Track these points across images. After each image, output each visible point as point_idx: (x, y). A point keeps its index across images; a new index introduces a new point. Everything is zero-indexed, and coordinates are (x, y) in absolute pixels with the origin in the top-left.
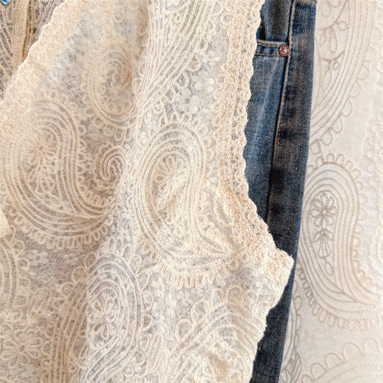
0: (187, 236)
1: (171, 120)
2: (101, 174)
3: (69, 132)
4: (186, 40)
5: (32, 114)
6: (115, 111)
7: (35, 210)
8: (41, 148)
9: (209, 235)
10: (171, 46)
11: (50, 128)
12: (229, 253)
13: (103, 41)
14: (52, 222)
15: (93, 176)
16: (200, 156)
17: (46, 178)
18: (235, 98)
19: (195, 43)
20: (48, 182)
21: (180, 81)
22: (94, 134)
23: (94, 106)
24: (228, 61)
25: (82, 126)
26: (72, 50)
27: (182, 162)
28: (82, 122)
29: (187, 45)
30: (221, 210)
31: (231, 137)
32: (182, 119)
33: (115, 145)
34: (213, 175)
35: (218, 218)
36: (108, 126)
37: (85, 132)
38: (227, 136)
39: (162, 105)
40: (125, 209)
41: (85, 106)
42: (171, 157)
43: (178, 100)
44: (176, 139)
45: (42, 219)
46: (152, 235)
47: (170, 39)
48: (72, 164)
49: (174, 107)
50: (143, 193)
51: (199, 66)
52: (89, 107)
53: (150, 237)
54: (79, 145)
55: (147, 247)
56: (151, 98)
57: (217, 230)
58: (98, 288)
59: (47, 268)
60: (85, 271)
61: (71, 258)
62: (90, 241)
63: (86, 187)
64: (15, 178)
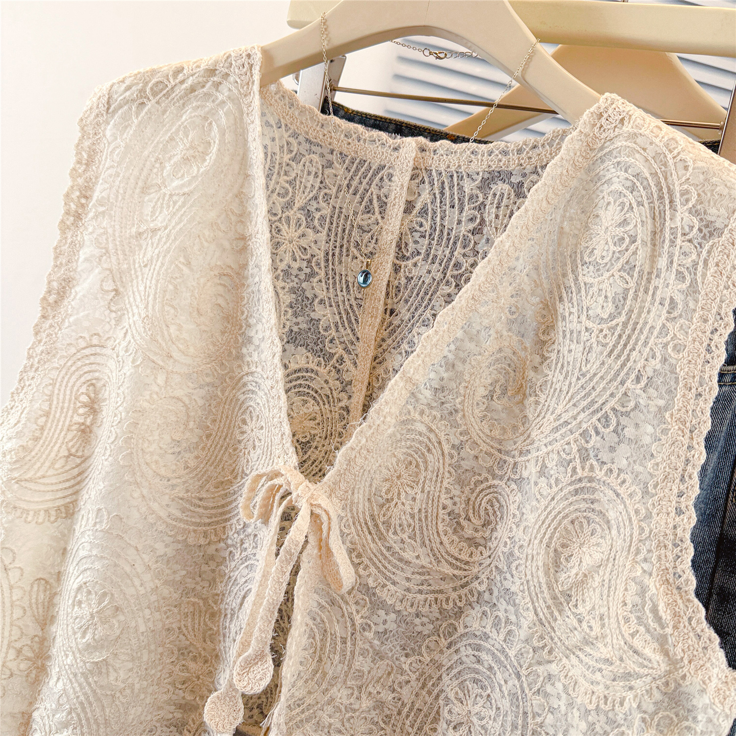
0: (604, 636)
1: (587, 470)
2: (471, 515)
3: (436, 458)
4: (616, 368)
5: (394, 434)
6: (496, 433)
7: (386, 558)
8: (399, 477)
9: (637, 643)
10: (592, 372)
11: (413, 453)
12: (663, 670)
13: (490, 345)
14: (405, 575)
15: (460, 516)
16: (628, 529)
17: (403, 517)
18: (683, 458)
19: (627, 374)
20: (405, 522)
21: (603, 420)
22: (466, 462)
23: (470, 426)
24: (676, 408)
25: (452, 451)
26: (451, 356)
27: (599, 530)
28: (453, 446)
29: (617, 374)
30: (655, 610)
31: (674, 511)
32: (603, 472)
33: (493, 479)
34: (645, 560)
35: (650, 620)
36: (486, 453)
37: (456, 459)
38: (670, 509)
39: (575, 448)
40: (508, 576)
41: (458, 426)
42: (583, 520)
43: (598, 445)
44: (592, 497)
45: (394, 570)
46: (549, 623)
47: (592, 361)
48: (436, 501)
49: (592, 454)
50: (540, 564)
51: (632, 404)
52: (464, 428)
53: (547, 625)
54: (447, 475)
55: (542, 638)
56: (557, 435)
57: (648, 637)
58: (459, 673)
59: (394, 636)
60: (441, 645)
61: (423, 625)
62: (451, 604)
63: (450, 531)
64: (364, 513)
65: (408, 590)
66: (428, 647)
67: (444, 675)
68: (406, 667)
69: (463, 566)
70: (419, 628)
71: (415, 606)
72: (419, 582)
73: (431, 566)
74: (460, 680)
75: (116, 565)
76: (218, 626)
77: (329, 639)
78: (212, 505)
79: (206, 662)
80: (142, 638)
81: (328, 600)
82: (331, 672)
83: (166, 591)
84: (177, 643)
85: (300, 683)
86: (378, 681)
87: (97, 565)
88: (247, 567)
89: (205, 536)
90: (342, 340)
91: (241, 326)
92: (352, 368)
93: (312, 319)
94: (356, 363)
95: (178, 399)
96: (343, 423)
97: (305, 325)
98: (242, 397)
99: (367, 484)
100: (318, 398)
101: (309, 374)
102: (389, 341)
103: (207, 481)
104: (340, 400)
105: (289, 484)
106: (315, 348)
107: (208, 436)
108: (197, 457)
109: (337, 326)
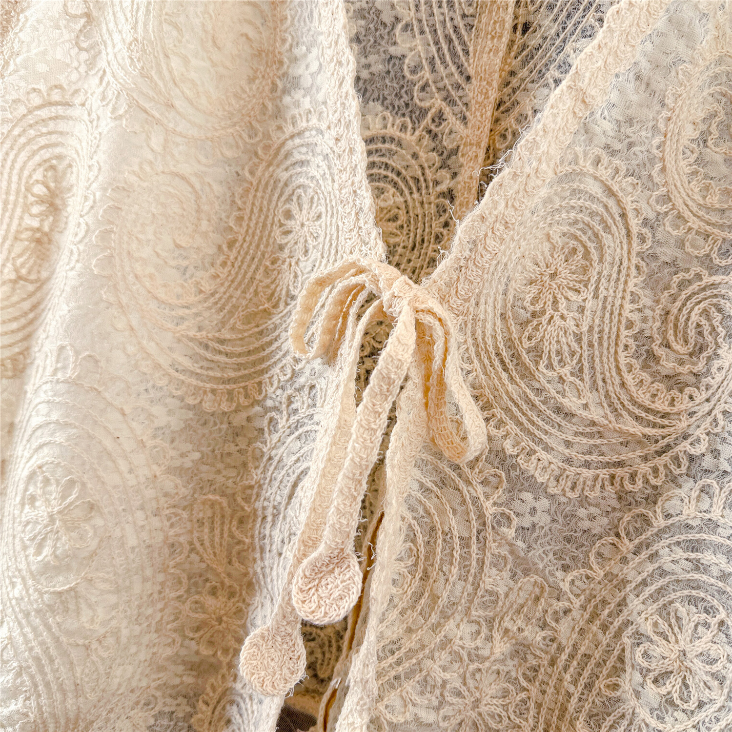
2: (671, 338)
3: (618, 241)
5: (548, 200)
6: (714, 200)
7: (533, 407)
8: (553, 276)
11: (579, 233)
14: (564, 436)
15: (653, 341)
17: (564, 340)
20: (565, 348)
22: (664, 249)
23: (673, 187)
25: (645, 230)
26: (644, 65)
28: (646, 223)
33: (711, 274)
36: (698, 233)
37: (649, 243)
41: (652, 187)
45: (547, 427)
48: (616, 313)
52: (662, 190)
54: (633, 271)
58: (659, 591)
59: (546, 535)
60: (624, 549)
61: (592, 518)
62: (640, 483)
63: (637, 364)
64: (494, 337)
65: (569, 461)
66: (599, 555)
67: (632, 596)
68: (565, 587)
69: (659, 420)
70: (586, 524)
71: (579, 488)
72: (586, 448)
73: (606, 422)
74: (661, 602)
75: (91, 437)
76: (252, 537)
77: (440, 541)
78: (239, 350)
79: (232, 595)
80: (132, 556)
81: (437, 480)
82: (445, 595)
83: (169, 483)
84: (187, 566)
85: (394, 615)
86: (519, 612)
87: (59, 437)
88: (299, 438)
89: (231, 399)
90: (441, 85)
91: (281, 63)
92: (458, 126)
93: (391, 57)
94: (465, 118)
95: (183, 178)
96: (442, 220)
97: (381, 67)
98: (284, 176)
99: (501, 288)
100: (402, 185)
101: (387, 145)
102: (524, 73)
103: (231, 313)
104: (437, 183)
105: (376, 281)
106: (397, 103)
107: (231, 244)
108: (216, 277)
109: (432, 62)
